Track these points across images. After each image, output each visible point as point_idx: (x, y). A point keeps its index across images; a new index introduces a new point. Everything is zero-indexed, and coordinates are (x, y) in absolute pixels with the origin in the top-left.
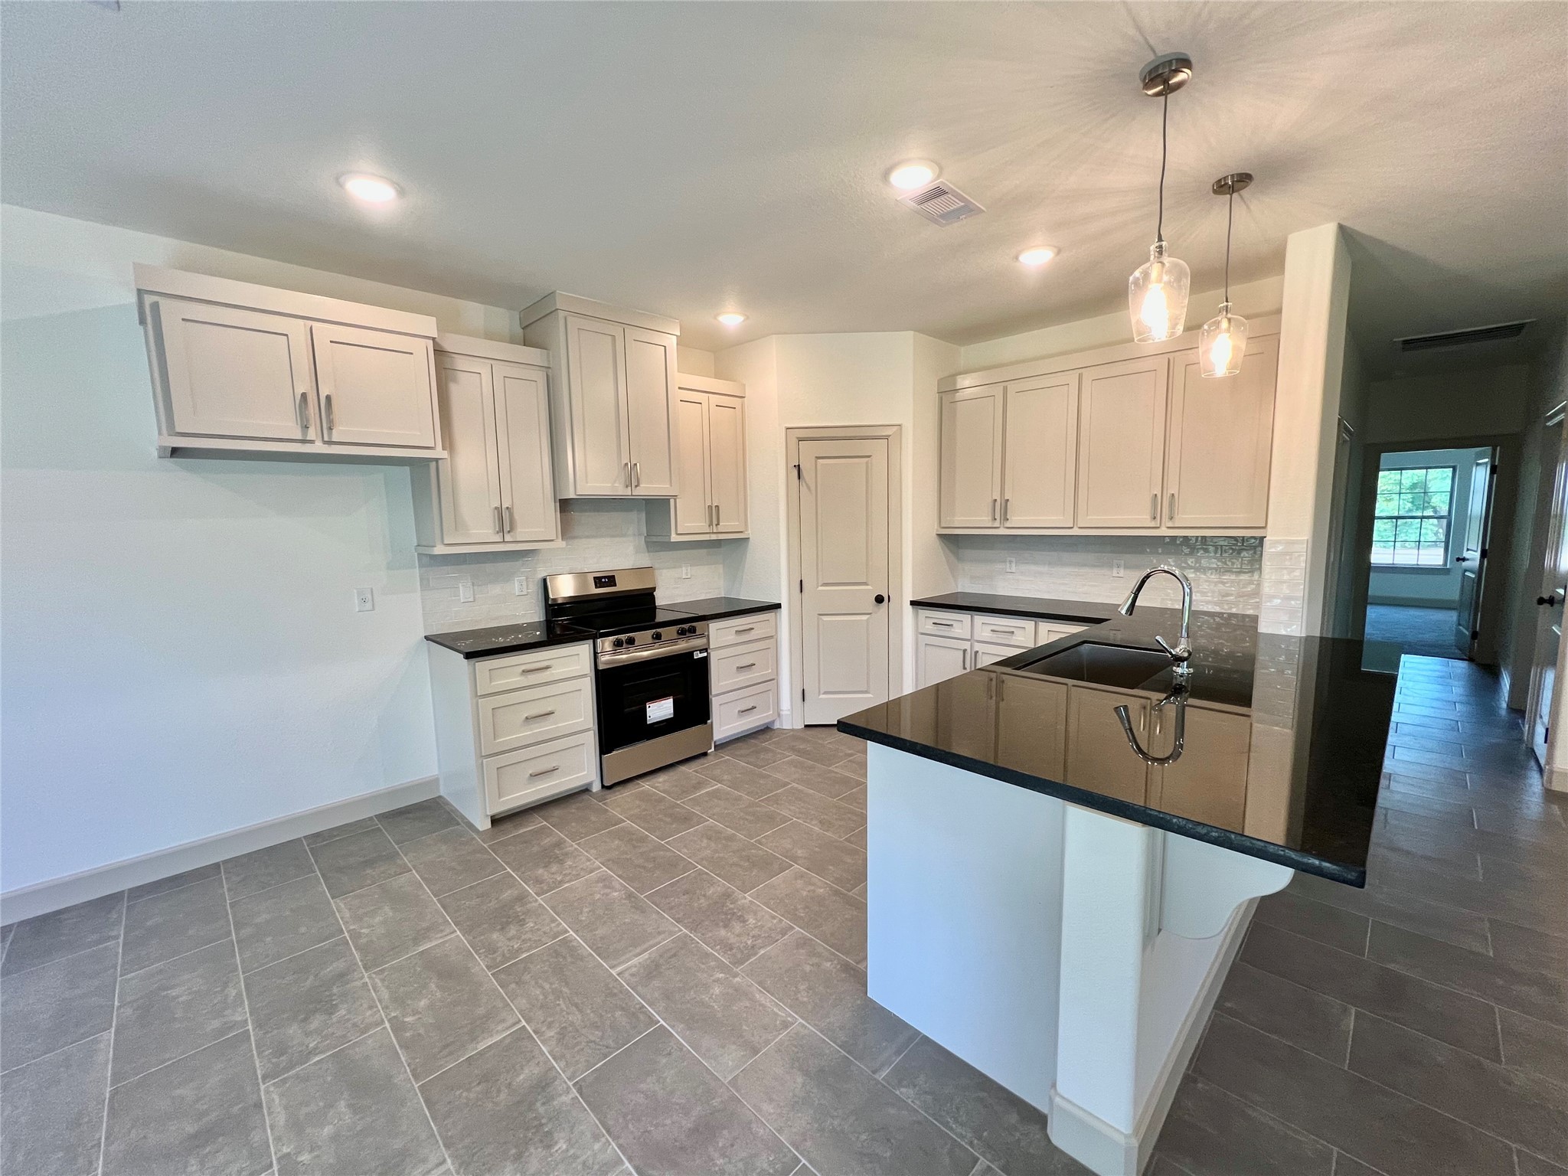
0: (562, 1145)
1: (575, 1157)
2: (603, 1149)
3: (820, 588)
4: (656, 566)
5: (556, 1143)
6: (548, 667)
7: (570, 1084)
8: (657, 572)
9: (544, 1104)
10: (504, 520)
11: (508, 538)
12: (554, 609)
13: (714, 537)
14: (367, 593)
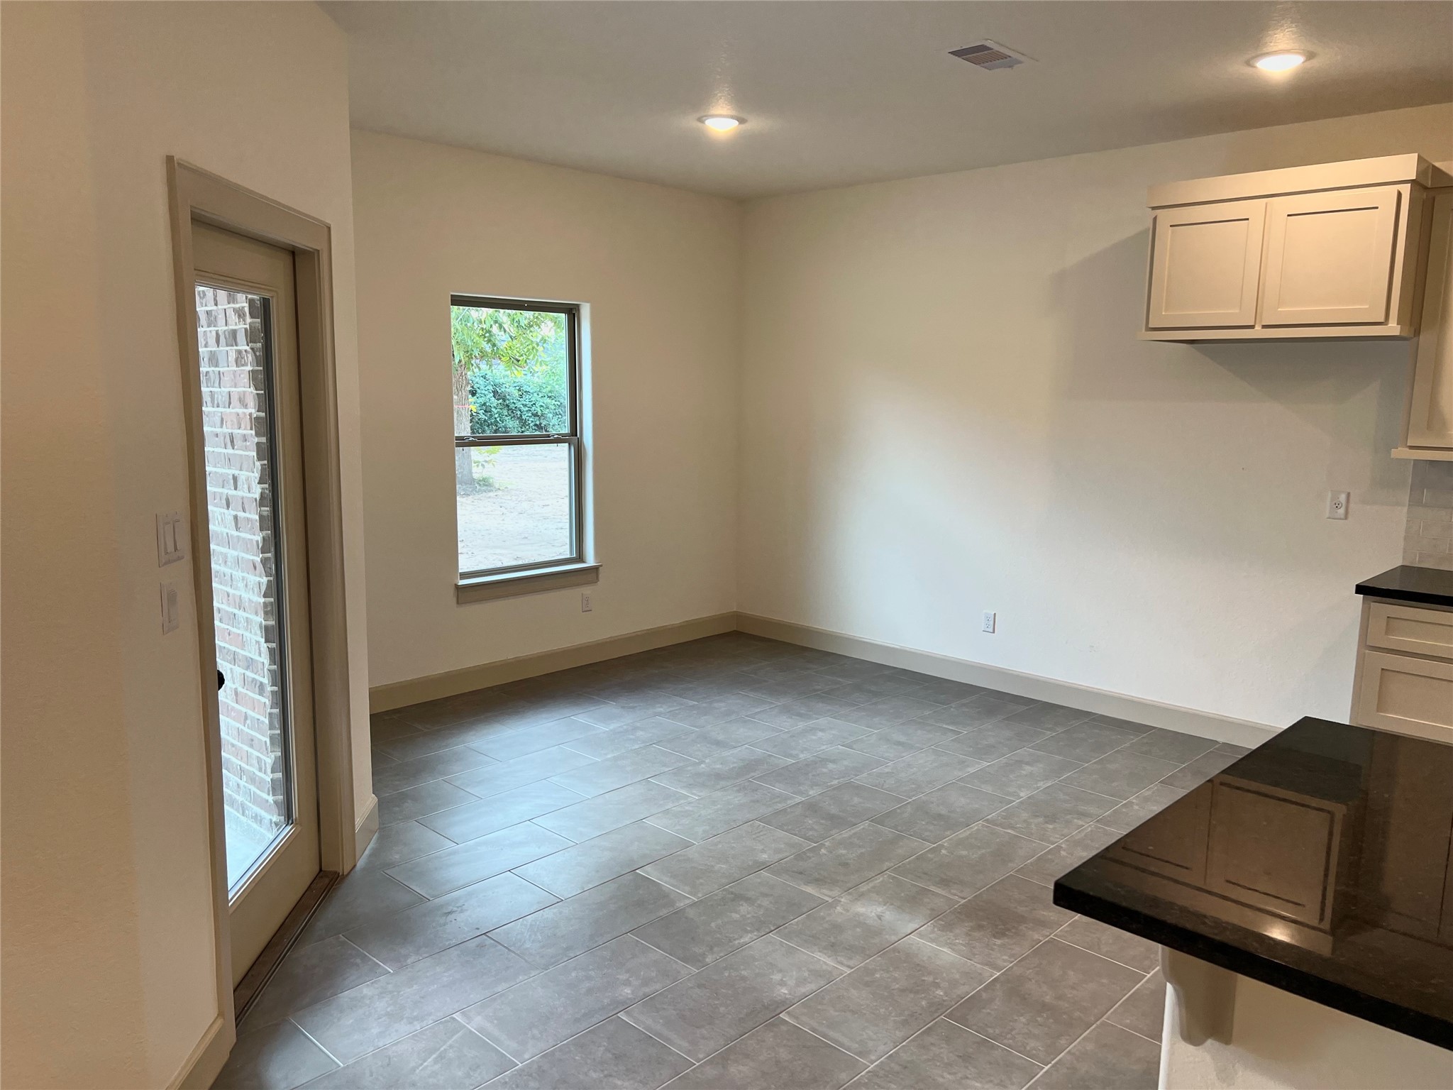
14: (1343, 498)
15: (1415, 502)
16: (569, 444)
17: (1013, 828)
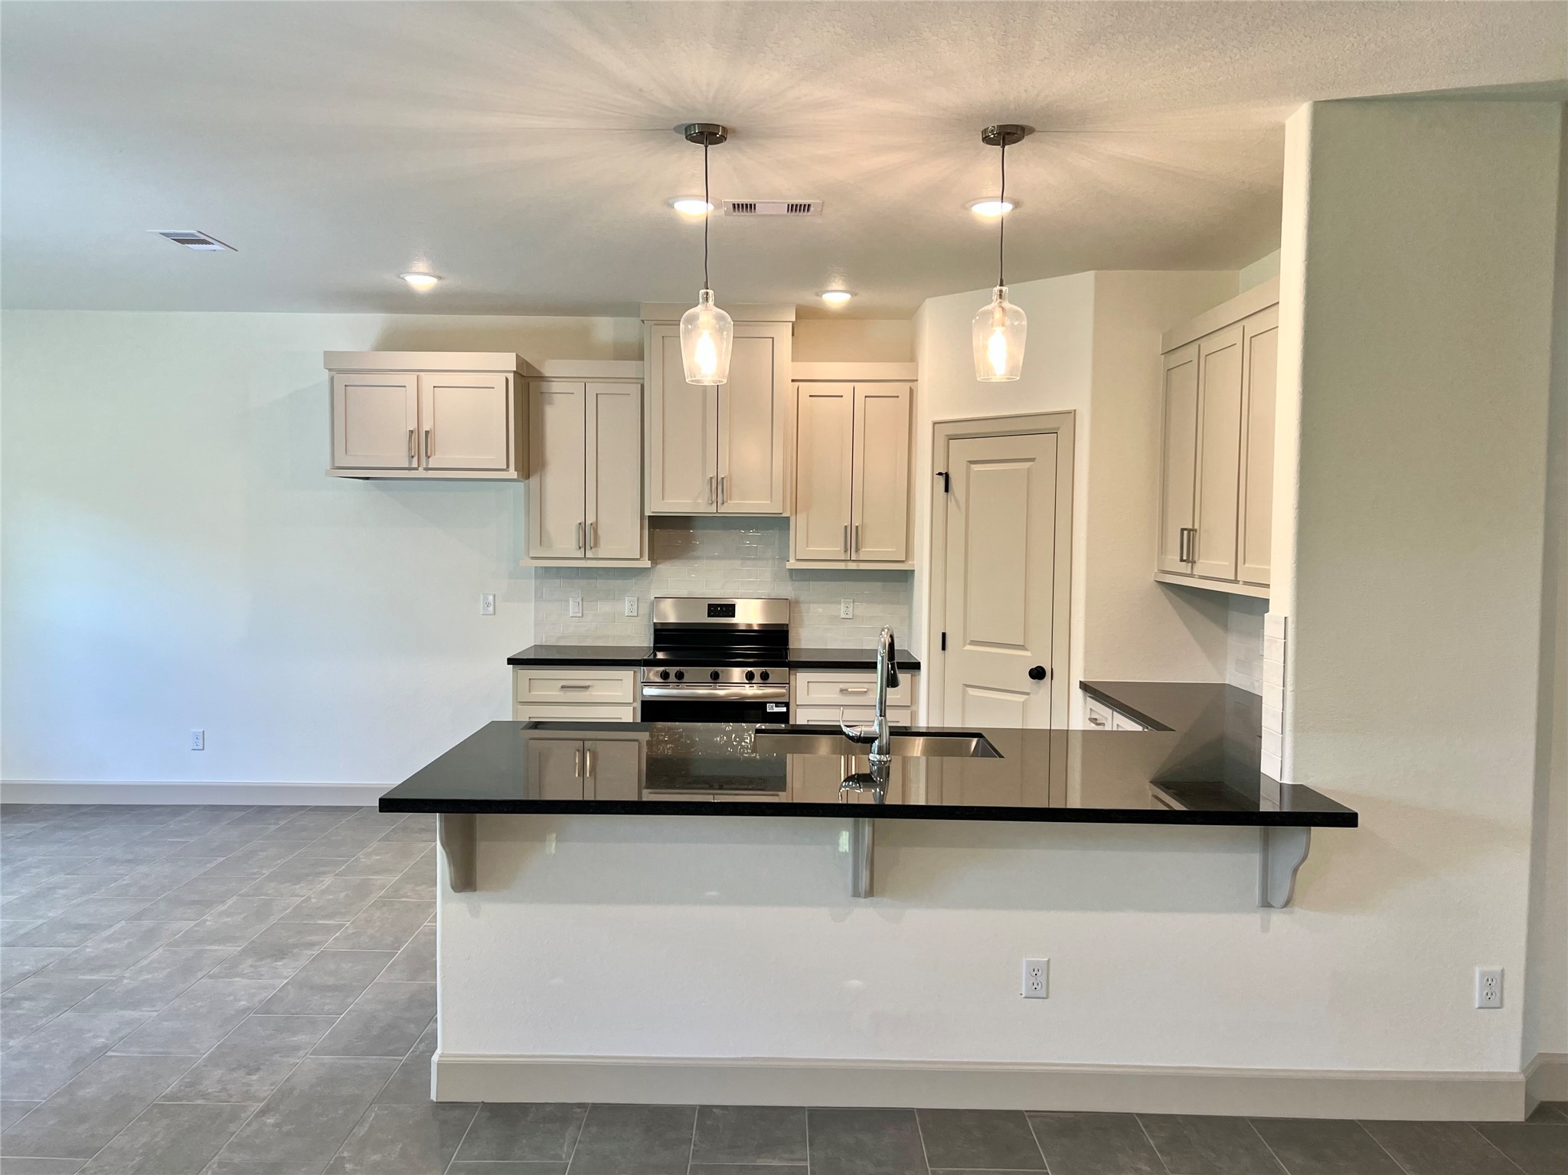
3: (969, 647)
4: (802, 599)
6: (586, 687)
8: (804, 607)
10: (588, 535)
11: (589, 554)
12: (664, 635)
13: (852, 566)
14: (491, 598)
15: (539, 597)
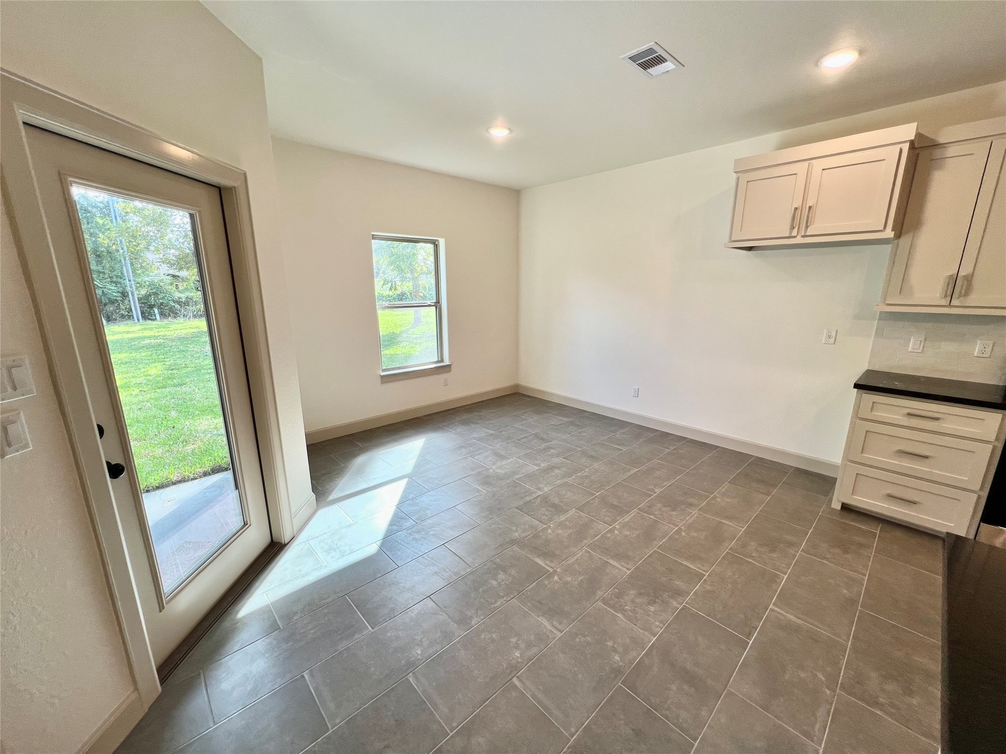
0: (652, 609)
1: (649, 615)
2: (657, 627)
5: (653, 606)
6: (937, 419)
7: (684, 604)
9: (668, 596)
10: (959, 285)
11: (955, 303)
14: (833, 334)
15: (879, 333)
16: (436, 307)
17: (653, 514)
